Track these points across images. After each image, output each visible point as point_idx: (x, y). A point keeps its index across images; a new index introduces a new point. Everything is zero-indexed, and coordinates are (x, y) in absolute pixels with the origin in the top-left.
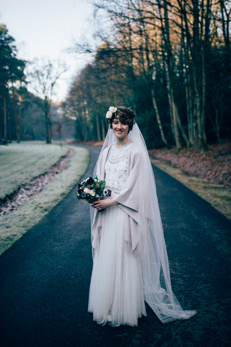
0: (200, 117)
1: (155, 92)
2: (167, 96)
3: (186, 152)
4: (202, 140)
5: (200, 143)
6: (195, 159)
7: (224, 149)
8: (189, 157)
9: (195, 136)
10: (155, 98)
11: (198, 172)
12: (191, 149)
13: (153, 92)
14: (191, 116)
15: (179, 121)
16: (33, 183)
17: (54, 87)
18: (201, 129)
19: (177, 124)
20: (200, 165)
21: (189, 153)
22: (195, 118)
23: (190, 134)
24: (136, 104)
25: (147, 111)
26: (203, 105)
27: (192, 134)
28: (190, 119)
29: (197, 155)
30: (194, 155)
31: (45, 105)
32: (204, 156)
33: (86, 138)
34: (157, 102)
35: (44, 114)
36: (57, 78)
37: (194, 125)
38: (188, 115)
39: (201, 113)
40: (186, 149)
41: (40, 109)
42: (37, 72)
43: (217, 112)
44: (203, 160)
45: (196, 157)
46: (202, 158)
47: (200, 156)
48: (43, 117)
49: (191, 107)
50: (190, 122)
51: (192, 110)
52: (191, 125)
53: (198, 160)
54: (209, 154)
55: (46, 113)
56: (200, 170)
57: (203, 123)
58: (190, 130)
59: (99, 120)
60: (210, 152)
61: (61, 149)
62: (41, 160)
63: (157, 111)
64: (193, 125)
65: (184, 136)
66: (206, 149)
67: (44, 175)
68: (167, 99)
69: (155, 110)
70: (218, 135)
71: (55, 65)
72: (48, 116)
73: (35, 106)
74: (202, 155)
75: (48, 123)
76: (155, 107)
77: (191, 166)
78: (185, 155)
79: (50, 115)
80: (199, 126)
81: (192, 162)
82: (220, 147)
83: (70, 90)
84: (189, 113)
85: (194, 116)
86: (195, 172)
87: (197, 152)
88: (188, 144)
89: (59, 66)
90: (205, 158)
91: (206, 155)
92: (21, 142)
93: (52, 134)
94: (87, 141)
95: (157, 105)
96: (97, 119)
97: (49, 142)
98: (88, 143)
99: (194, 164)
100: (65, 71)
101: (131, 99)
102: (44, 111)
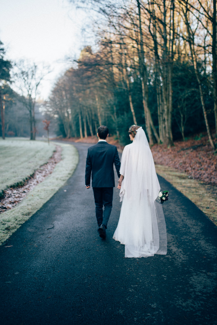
0: (168, 120)
1: (132, 97)
2: (142, 101)
3: (157, 148)
4: (169, 138)
5: (167, 140)
6: (163, 153)
7: (186, 145)
8: (158, 152)
9: (164, 135)
10: (133, 103)
11: (163, 162)
12: (161, 145)
13: (130, 99)
14: (161, 119)
15: (152, 123)
16: (42, 168)
17: (38, 87)
18: (168, 130)
19: (150, 125)
20: (166, 157)
21: (159, 148)
22: (164, 120)
23: (160, 133)
24: (116, 107)
25: (125, 113)
26: (170, 110)
27: (162, 133)
28: (160, 121)
29: (165, 150)
30: (163, 150)
31: (30, 104)
32: (170, 151)
33: (68, 135)
34: (134, 107)
35: (28, 112)
36: (41, 79)
37: (164, 126)
38: (159, 118)
39: (168, 117)
40: (157, 145)
41: (25, 108)
42: (23, 73)
43: (182, 116)
44: (169, 154)
45: (164, 152)
46: (168, 152)
47: (167, 151)
48: (28, 115)
49: (161, 111)
50: (160, 124)
51: (162, 114)
52: (161, 126)
53: (165, 154)
54: (174, 149)
55: (30, 111)
56: (165, 161)
57: (170, 124)
58: (161, 130)
59: (82, 119)
60: (175, 147)
61: (49, 145)
62: (39, 154)
63: (134, 114)
64: (162, 126)
65: (156, 134)
66: (172, 145)
67: (46, 164)
68: (142, 104)
69: (132, 113)
70: (183, 134)
71: (40, 67)
72: (33, 114)
73: (19, 104)
74: (169, 150)
75: (33, 121)
76: (133, 111)
77: (159, 158)
78: (156, 150)
79: (34, 113)
80: (167, 128)
81: (160, 155)
82: (183, 144)
83: (53, 89)
84: (160, 116)
85: (163, 119)
86: (161, 162)
87: (165, 148)
88: (159, 141)
89: (44, 68)
90: (171, 153)
91: (172, 151)
92: (6, 138)
93: (36, 131)
94: (70, 138)
95: (134, 109)
96: (80, 118)
97: (33, 138)
98: (71, 140)
99: (162, 157)
100: (49, 72)
101: (112, 103)
102: (28, 109)
